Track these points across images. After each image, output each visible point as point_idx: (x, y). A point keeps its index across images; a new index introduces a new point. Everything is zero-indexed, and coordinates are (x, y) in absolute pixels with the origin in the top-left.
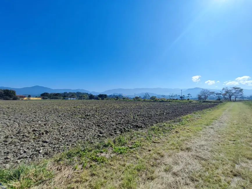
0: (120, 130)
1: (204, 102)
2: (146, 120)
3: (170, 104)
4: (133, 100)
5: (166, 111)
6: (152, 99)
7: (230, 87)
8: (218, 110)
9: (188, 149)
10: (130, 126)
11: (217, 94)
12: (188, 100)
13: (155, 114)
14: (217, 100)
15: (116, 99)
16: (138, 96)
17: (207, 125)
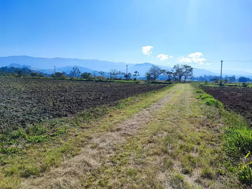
0: (31, 122)
1: (153, 83)
2: (73, 107)
3: (110, 85)
4: (52, 78)
5: (103, 95)
6: (84, 78)
7: (181, 65)
8: (163, 93)
9: (118, 130)
10: (49, 116)
11: (168, 73)
12: (135, 79)
13: (88, 99)
14: (167, 81)
15: (16, 75)
16: (61, 72)
17: (145, 108)
